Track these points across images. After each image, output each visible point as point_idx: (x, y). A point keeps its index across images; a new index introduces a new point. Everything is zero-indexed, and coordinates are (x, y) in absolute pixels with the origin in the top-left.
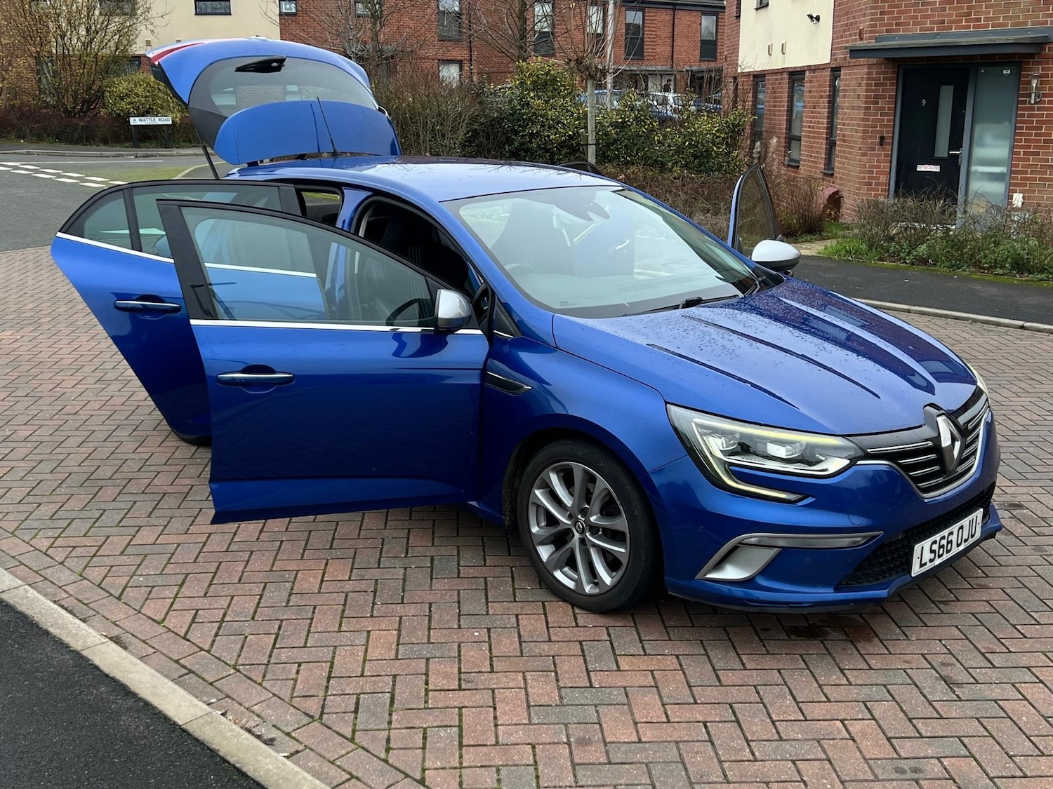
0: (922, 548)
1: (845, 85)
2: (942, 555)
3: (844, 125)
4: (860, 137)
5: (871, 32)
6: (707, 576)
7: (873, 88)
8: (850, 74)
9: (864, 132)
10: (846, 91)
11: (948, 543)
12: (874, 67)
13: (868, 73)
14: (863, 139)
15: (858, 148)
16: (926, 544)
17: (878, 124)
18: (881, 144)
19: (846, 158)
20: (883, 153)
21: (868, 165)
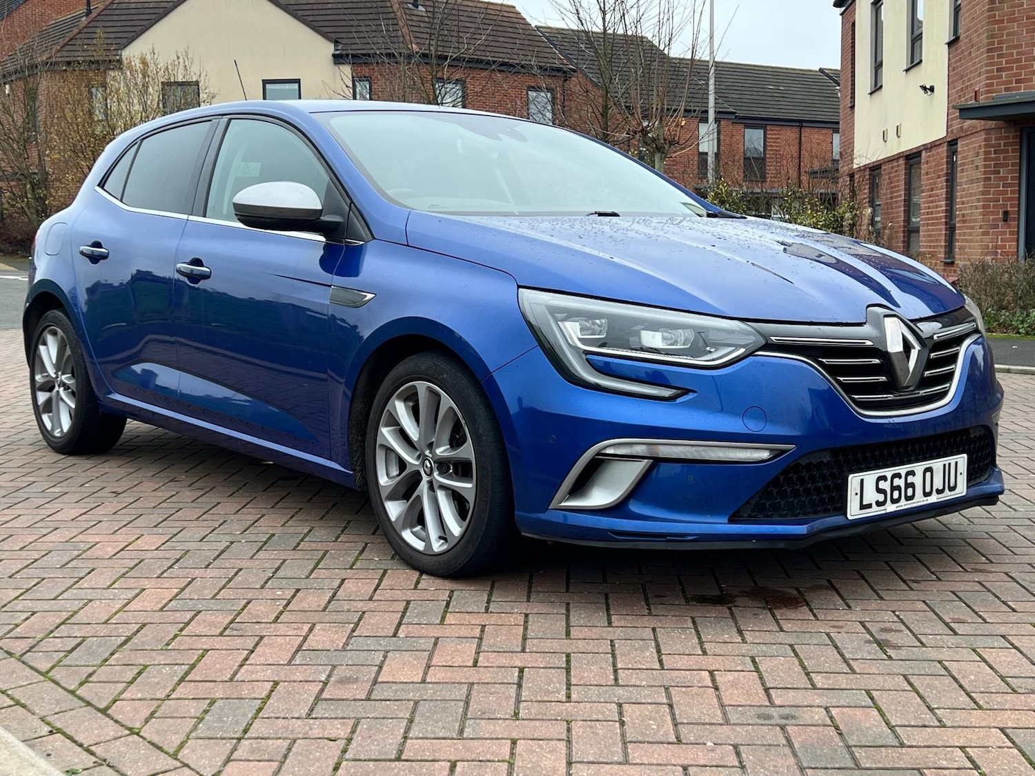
0: (862, 481)
1: (963, 158)
2: (898, 500)
3: (963, 203)
4: (981, 214)
5: (988, 92)
6: (562, 504)
7: (993, 156)
8: (967, 145)
9: (984, 207)
10: (964, 164)
11: (908, 485)
12: (992, 132)
13: (986, 140)
14: (984, 215)
15: (978, 227)
16: (870, 477)
17: (1001, 197)
18: (1005, 220)
19: (967, 241)
20: (1006, 231)
21: (990, 244)
